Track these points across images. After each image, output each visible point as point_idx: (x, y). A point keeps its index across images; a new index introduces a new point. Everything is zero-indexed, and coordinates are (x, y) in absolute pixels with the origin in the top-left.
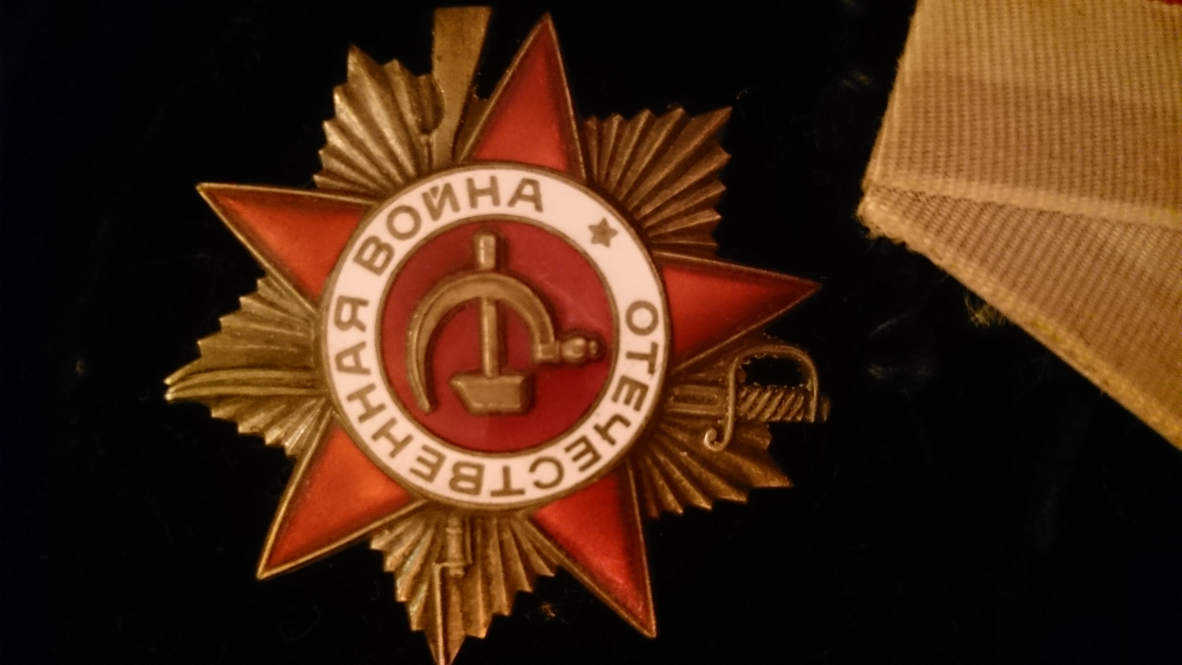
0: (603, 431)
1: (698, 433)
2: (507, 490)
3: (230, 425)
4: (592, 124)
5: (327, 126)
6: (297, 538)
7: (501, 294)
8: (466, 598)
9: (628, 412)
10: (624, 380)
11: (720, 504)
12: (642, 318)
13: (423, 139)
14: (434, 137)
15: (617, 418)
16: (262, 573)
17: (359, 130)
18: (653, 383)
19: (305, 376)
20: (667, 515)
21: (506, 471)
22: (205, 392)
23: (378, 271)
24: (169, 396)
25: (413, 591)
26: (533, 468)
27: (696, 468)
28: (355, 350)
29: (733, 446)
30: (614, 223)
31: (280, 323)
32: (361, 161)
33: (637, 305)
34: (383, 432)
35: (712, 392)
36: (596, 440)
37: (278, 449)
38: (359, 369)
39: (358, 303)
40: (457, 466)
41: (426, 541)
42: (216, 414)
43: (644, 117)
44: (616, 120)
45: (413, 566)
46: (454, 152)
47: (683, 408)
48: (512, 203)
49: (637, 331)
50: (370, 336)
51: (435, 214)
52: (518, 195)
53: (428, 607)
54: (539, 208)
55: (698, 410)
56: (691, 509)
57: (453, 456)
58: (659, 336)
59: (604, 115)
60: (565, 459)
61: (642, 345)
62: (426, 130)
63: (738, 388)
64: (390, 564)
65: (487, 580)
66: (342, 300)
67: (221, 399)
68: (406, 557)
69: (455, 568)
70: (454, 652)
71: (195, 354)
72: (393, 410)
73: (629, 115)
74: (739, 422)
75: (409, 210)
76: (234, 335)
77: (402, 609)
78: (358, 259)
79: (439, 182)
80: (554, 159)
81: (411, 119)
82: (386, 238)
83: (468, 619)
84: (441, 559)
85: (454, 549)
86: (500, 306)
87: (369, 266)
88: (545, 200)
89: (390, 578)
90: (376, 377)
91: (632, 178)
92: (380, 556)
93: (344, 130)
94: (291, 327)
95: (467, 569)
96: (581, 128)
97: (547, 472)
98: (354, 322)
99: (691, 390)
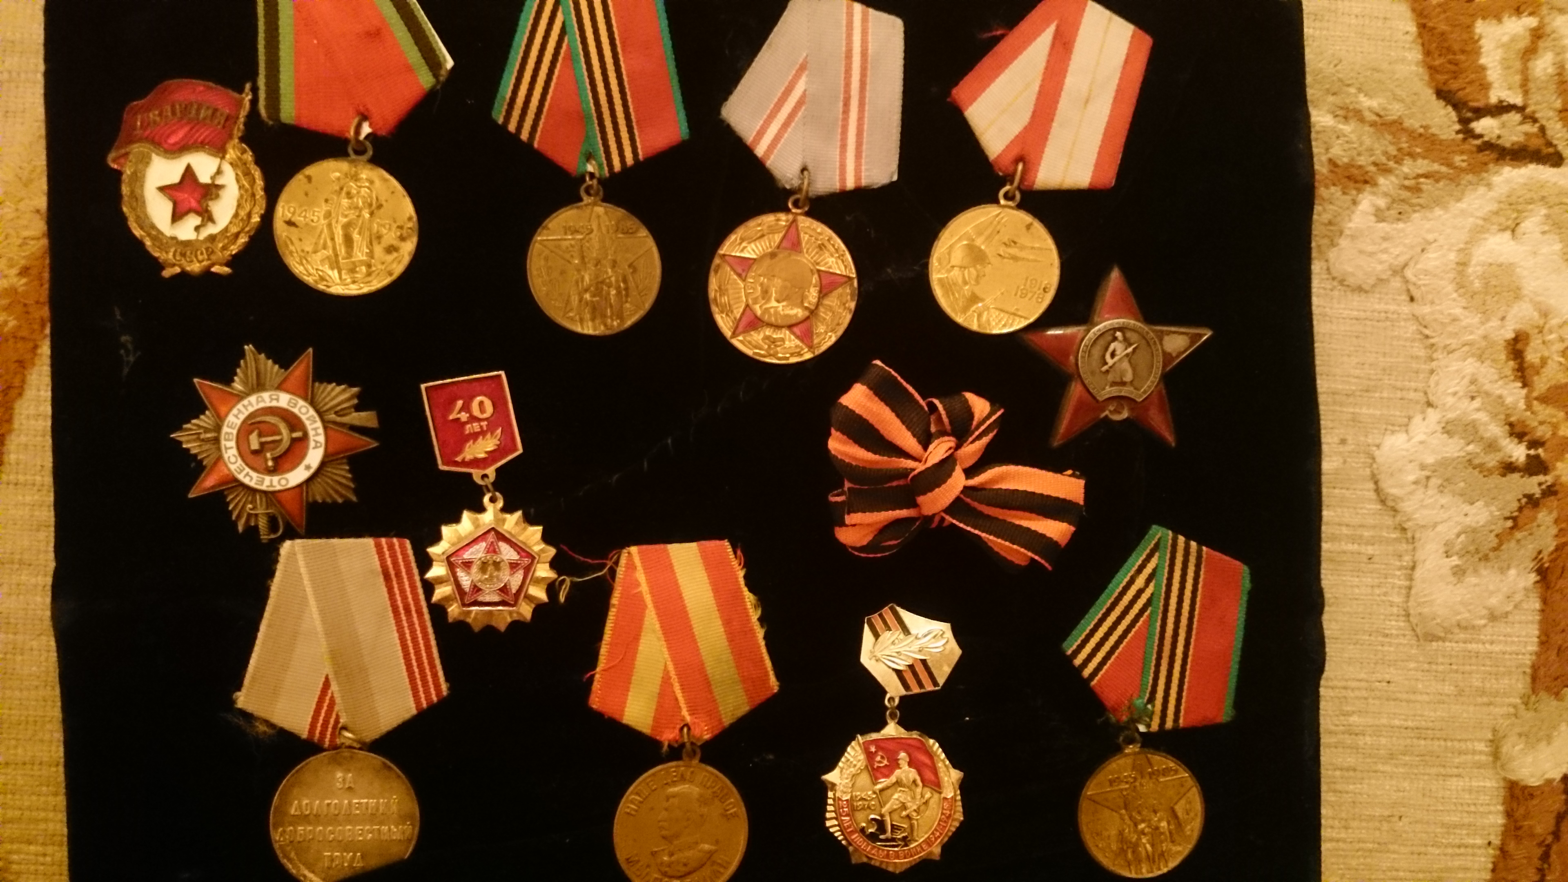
0: (247, 474)
1: (251, 503)
2: (226, 448)
3: (239, 366)
4: (345, 461)
5: (334, 384)
6: (207, 390)
7: (285, 441)
8: (194, 441)
9: (254, 481)
10: (263, 479)
11: (231, 512)
12: (283, 482)
13: (333, 412)
14: (334, 416)
15: (251, 479)
16: (196, 380)
17: (333, 394)
18: (264, 488)
19: (255, 386)
20: (226, 497)
21: (232, 448)
22: (248, 358)
23: (288, 405)
24: (246, 347)
25: (195, 425)
26: (234, 456)
27: (241, 504)
28: (263, 401)
29: (249, 515)
30: (312, 471)
31: (271, 378)
32: (323, 396)
33: (287, 480)
34: (240, 412)
35: (264, 507)
36: (245, 472)
37: (233, 381)
38: (258, 402)
39: (277, 400)
40: (232, 434)
41: (209, 427)
42: (242, 362)
43: (350, 476)
44: (347, 468)
45: (202, 424)
46: (329, 422)
47: (258, 497)
48: (314, 441)
49: (279, 481)
50: (268, 404)
51: (308, 419)
52: (316, 442)
53: (190, 430)
54: (314, 448)
55: (258, 502)
56: (228, 504)
57: (235, 432)
58: (278, 488)
59: (349, 464)
60: (238, 464)
61: (275, 483)
62: (336, 413)
63: (267, 514)
64: (202, 417)
65: (200, 446)
66: (278, 396)
67: (246, 363)
68: (205, 422)
69: (202, 436)
70: (178, 439)
71: (260, 353)
72: (247, 413)
73: (350, 471)
74: (256, 515)
75: (308, 411)
76: (266, 365)
77: (188, 422)
78: (291, 399)
79: (317, 419)
80: (331, 450)
81: (339, 408)
82: (299, 406)
83: (188, 442)
84: (205, 432)
85: (209, 435)
86: (281, 441)
87: (290, 402)
88: (317, 450)
89: (197, 417)
90: (256, 407)
91: (329, 474)
92: (203, 413)
93: (333, 390)
94: (270, 381)
95: (203, 440)
96: (343, 458)
97: (233, 459)
98: (272, 400)
99: (264, 499)
